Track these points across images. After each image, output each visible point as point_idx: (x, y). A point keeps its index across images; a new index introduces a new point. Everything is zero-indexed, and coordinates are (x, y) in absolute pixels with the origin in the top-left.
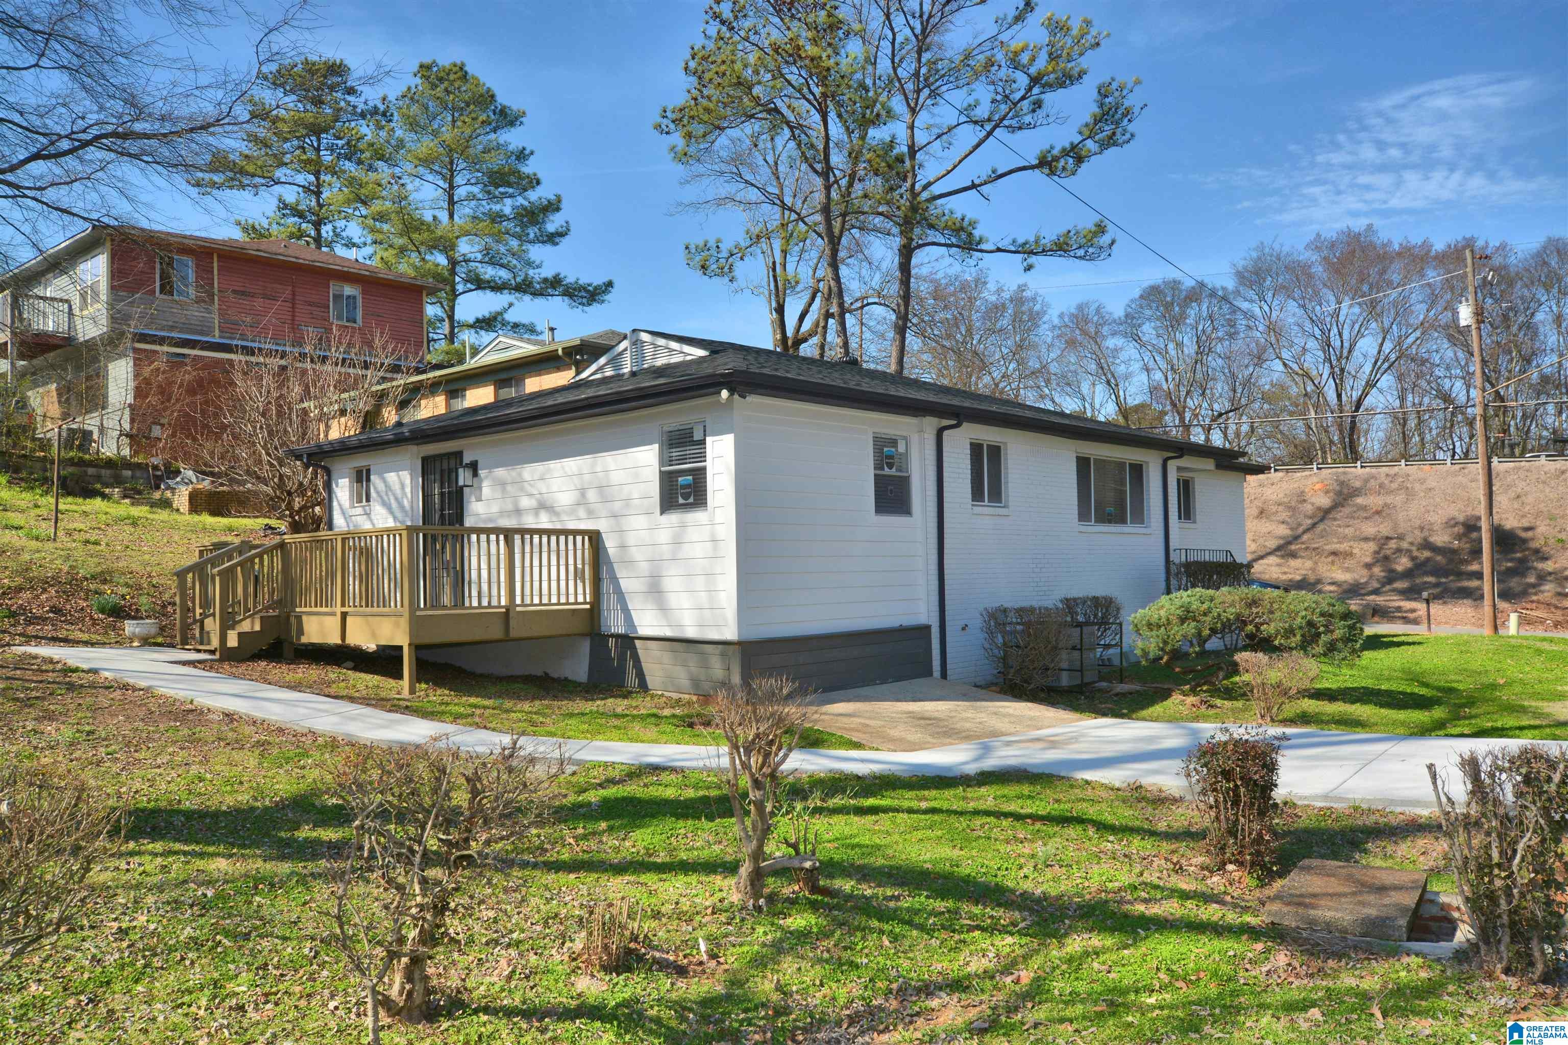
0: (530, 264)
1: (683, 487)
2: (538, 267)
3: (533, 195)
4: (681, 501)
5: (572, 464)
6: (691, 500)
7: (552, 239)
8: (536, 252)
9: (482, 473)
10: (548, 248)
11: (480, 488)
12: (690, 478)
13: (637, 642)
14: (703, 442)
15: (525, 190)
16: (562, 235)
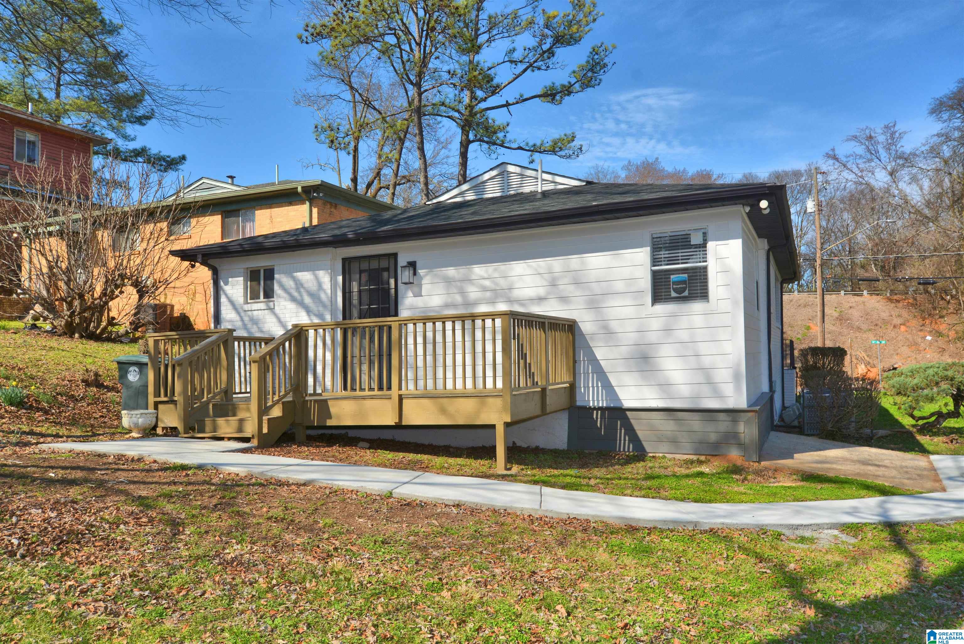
0: (126, 137)
1: (674, 283)
2: (133, 139)
3: (123, 87)
4: (673, 294)
5: (541, 264)
6: (686, 293)
7: (140, 120)
8: (131, 129)
9: (421, 272)
10: (137, 127)
11: (420, 286)
12: (686, 275)
13: (628, 413)
14: (703, 246)
15: (117, 83)
16: (148, 118)
